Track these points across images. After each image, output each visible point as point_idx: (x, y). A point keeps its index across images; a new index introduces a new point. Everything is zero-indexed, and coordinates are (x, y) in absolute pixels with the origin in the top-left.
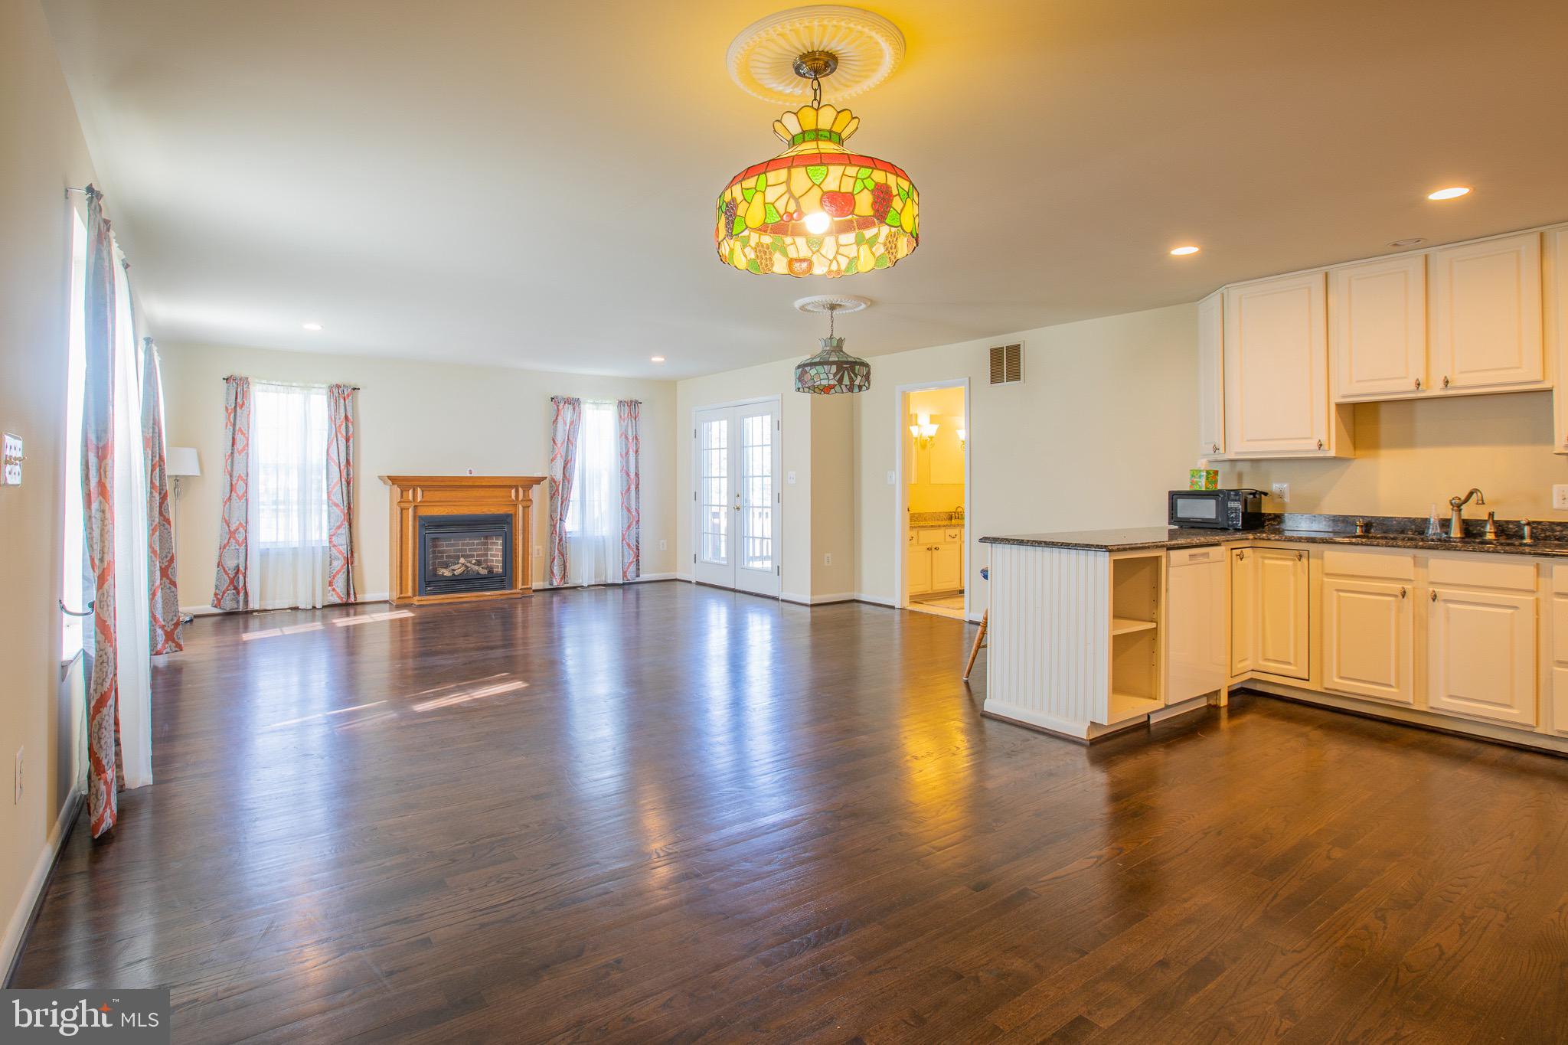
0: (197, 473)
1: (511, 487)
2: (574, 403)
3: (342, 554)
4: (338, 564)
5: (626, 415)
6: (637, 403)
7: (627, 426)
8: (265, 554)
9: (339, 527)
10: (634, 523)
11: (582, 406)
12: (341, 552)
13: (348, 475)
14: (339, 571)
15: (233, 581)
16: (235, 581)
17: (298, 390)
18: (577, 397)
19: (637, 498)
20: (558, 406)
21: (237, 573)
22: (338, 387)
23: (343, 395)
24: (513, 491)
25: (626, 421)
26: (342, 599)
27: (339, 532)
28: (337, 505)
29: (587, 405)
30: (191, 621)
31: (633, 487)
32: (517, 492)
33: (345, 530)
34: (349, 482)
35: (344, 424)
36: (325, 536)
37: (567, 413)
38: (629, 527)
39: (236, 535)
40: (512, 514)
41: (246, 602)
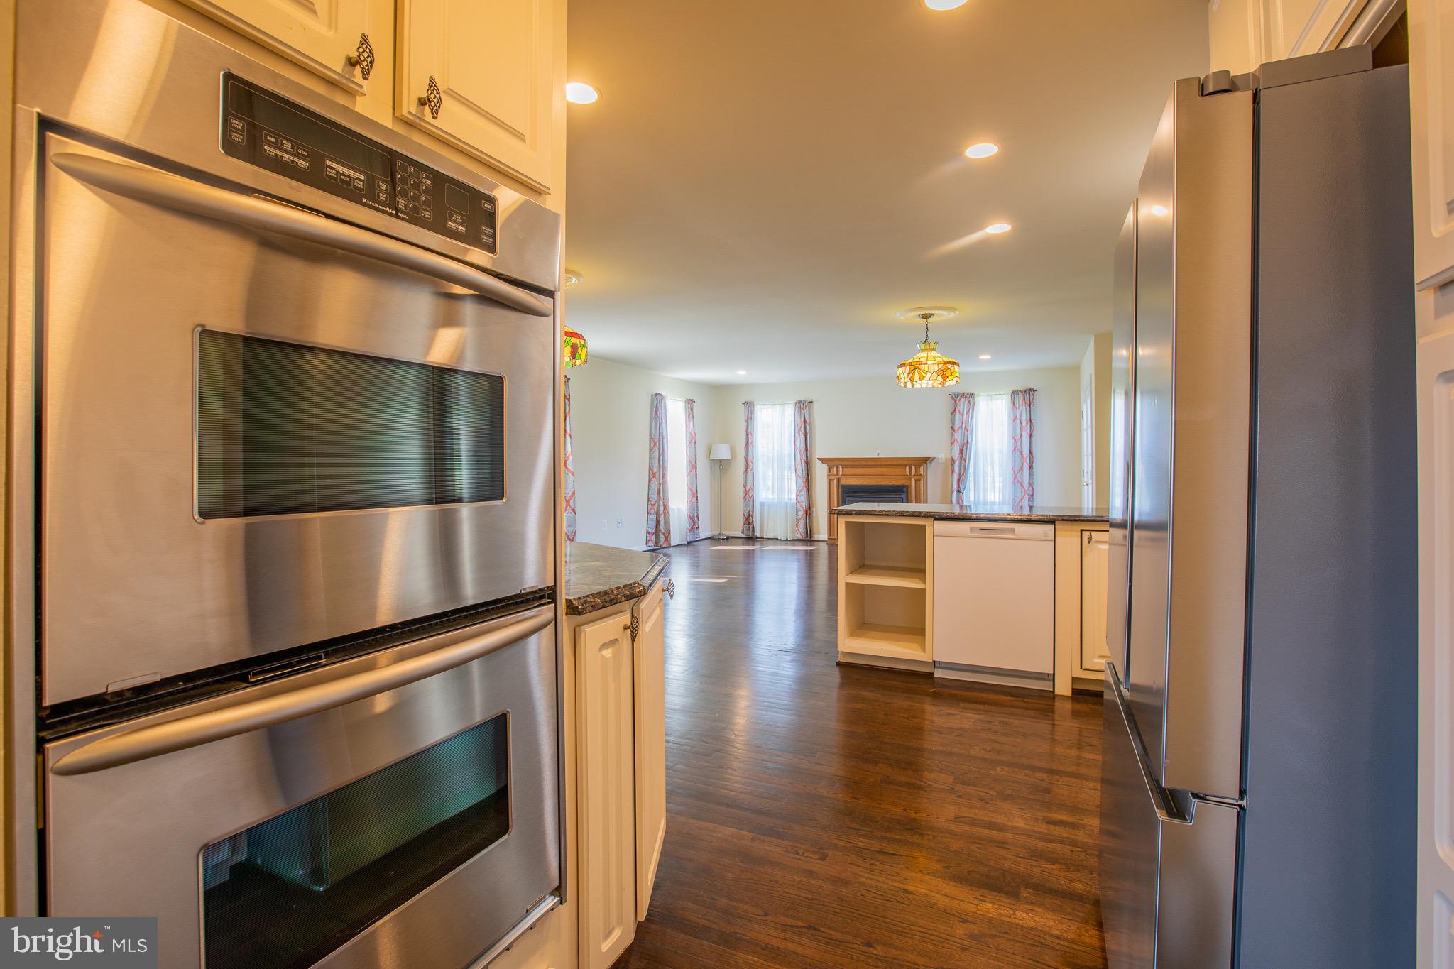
0: (728, 457)
1: (905, 465)
2: (969, 397)
3: (803, 508)
4: (800, 514)
5: (1020, 403)
6: (1031, 391)
7: (1021, 413)
8: (762, 505)
9: (801, 491)
10: (1027, 497)
11: (977, 399)
12: (801, 506)
13: (807, 457)
14: (801, 519)
15: (747, 519)
16: (748, 520)
17: (778, 406)
18: (972, 392)
19: (1031, 475)
20: (955, 401)
21: (749, 515)
22: (800, 402)
23: (804, 407)
24: (907, 468)
25: (1021, 408)
26: (802, 536)
27: (801, 493)
28: (799, 477)
29: (981, 398)
30: (727, 539)
31: (1026, 466)
32: (910, 469)
33: (804, 493)
34: (808, 463)
35: (803, 425)
36: (794, 496)
37: (963, 405)
38: (1022, 499)
39: (748, 493)
40: (907, 486)
41: (753, 531)
